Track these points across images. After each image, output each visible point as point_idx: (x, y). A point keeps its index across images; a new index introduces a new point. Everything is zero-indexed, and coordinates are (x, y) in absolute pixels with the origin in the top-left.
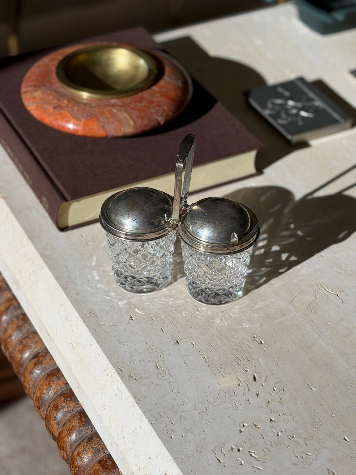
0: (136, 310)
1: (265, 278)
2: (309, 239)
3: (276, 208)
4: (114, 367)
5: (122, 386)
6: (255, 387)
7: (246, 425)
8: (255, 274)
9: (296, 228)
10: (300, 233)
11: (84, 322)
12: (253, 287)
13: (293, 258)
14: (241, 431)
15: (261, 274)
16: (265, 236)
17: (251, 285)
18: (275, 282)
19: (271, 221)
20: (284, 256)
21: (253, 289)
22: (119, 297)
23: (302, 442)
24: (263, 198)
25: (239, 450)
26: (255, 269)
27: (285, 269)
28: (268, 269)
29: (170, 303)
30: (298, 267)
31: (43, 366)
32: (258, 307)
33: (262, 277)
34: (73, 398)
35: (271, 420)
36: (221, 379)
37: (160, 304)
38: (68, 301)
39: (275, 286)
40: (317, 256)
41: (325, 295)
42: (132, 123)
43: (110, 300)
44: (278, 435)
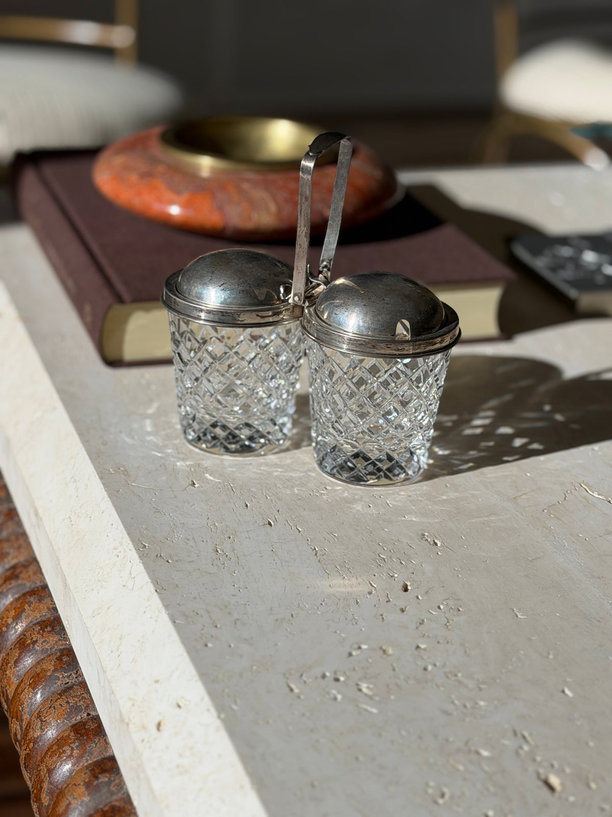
0: (207, 475)
1: (471, 464)
2: (574, 426)
3: (524, 383)
4: (133, 541)
5: (139, 568)
6: (401, 600)
7: (364, 647)
8: (455, 457)
9: (554, 411)
10: (559, 417)
11: (101, 478)
12: (445, 472)
13: (536, 446)
14: (350, 655)
15: (465, 458)
16: (490, 413)
17: (442, 470)
18: (490, 472)
19: (508, 397)
20: (518, 442)
21: (444, 475)
22: (181, 456)
23: (471, 684)
24: (501, 370)
25: (337, 680)
26: (456, 451)
27: (516, 457)
28: (482, 454)
29: (276, 474)
30: (542, 458)
31: (20, 582)
32: (444, 497)
33: (467, 462)
34: (58, 628)
35: (418, 647)
36: (338, 581)
37: (256, 473)
38: (83, 449)
39: (489, 476)
40: (583, 449)
41: (585, 498)
42: (273, 208)
43: (161, 458)
44: (425, 669)
